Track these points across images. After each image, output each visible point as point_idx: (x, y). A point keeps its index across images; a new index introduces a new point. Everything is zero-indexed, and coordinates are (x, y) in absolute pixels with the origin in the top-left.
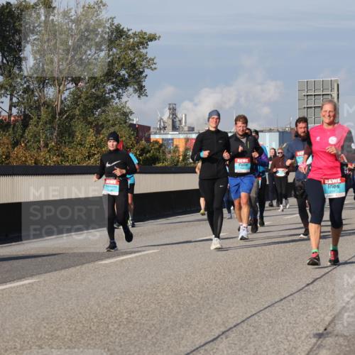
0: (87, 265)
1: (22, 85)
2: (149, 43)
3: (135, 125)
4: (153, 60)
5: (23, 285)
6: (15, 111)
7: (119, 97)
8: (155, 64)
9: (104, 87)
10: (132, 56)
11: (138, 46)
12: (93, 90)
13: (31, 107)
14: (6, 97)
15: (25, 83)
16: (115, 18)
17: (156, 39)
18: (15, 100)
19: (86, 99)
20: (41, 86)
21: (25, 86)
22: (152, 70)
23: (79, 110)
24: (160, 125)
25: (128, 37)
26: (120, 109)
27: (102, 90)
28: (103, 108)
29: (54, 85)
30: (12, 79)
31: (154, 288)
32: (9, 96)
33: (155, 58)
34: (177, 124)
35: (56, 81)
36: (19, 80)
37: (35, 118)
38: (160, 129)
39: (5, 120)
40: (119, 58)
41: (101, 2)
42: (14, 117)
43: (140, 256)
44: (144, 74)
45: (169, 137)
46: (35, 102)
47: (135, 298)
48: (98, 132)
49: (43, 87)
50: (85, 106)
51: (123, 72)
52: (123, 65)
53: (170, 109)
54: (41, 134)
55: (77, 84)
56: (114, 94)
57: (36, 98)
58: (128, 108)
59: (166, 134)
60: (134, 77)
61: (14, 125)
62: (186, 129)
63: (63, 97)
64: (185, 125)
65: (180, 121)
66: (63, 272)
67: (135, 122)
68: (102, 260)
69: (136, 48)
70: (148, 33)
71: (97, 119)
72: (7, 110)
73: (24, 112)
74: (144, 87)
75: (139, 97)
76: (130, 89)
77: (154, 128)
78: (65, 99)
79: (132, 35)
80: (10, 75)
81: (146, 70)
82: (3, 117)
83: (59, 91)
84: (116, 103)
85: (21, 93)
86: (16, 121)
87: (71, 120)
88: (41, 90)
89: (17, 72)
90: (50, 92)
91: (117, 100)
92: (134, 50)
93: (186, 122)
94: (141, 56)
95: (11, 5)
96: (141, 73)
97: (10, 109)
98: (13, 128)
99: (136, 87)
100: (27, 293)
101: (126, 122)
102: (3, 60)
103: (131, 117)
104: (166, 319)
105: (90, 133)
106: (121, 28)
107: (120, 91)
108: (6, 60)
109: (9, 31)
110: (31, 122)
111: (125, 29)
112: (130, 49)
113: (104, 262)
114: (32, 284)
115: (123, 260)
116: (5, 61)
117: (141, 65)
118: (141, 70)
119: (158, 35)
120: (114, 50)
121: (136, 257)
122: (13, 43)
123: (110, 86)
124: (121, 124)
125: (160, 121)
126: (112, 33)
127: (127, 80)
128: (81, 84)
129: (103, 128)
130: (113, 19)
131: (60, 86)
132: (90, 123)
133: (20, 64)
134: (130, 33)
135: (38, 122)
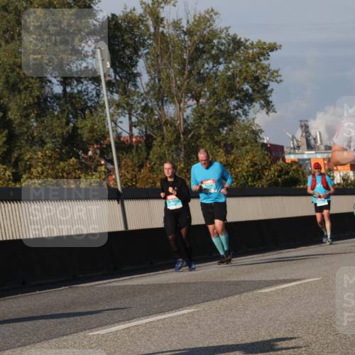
0: (245, 294)
1: (139, 103)
2: (270, 53)
3: (266, 144)
4: (277, 72)
5: (183, 315)
6: (136, 131)
7: (246, 113)
8: (280, 76)
9: (227, 103)
10: (253, 68)
11: (259, 58)
12: (217, 107)
13: (152, 126)
14: (125, 116)
15: (143, 101)
16: (230, 27)
17: (277, 49)
18: (134, 119)
19: (211, 117)
20: (160, 104)
21: (143, 104)
22: (278, 82)
23: (204, 129)
24: (293, 144)
25: (246, 48)
26: (249, 127)
27: (226, 107)
28: (230, 127)
29: (174, 103)
30: (128, 97)
31: (327, 318)
32: (127, 116)
33: (279, 70)
34: (312, 142)
35: (175, 99)
36: (136, 98)
37: (159, 139)
38: (294, 149)
39: (127, 141)
40: (240, 71)
41: (212, 10)
42: (136, 137)
43: (301, 284)
44: (269, 88)
45: (305, 157)
46: (156, 121)
47: (309, 329)
48: (228, 152)
49: (163, 105)
50: (210, 124)
51: (246, 87)
52: (245, 79)
53: (302, 126)
54: (167, 156)
55: (198, 101)
56: (240, 111)
57: (156, 117)
58: (257, 125)
59: (301, 154)
60: (258, 92)
61: (137, 147)
62: (322, 147)
63: (185, 115)
64: (321, 144)
65: (315, 139)
66: (221, 301)
67: (265, 142)
68: (261, 288)
69: (257, 60)
70: (267, 42)
71: (225, 139)
72: (127, 129)
73: (146, 132)
74: (271, 102)
75: (267, 113)
76: (257, 105)
77: (287, 147)
78: (188, 117)
79: (250, 46)
80: (125, 93)
81: (271, 83)
82: (125, 137)
83: (180, 108)
84: (243, 121)
85: (139, 112)
86: (138, 142)
87: (197, 140)
88: (161, 108)
89: (133, 89)
90: (170, 110)
91: (244, 117)
92: (255, 61)
93: (321, 141)
94: (263, 68)
95: (117, 17)
96: (266, 87)
97: (131, 130)
98: (137, 150)
99: (263, 102)
100: (190, 323)
101: (256, 142)
102: (115, 76)
103: (261, 136)
104: (350, 351)
105: (219, 153)
106: (238, 38)
107: (246, 107)
108: (119, 76)
109: (119, 45)
110: (155, 143)
111: (242, 40)
112: (251, 61)
113: (263, 291)
114: (192, 314)
115: (284, 289)
116: (118, 78)
117: (265, 77)
118: (266, 84)
119: (278, 44)
120: (233, 62)
121: (297, 285)
122: (123, 58)
123: (233, 103)
124: (252, 143)
125: (293, 140)
126: (229, 45)
127: (251, 95)
128: (202, 101)
129: (233, 148)
130: (227, 29)
131: (180, 104)
132: (218, 143)
133: (135, 81)
134: (248, 43)
135: (162, 143)
